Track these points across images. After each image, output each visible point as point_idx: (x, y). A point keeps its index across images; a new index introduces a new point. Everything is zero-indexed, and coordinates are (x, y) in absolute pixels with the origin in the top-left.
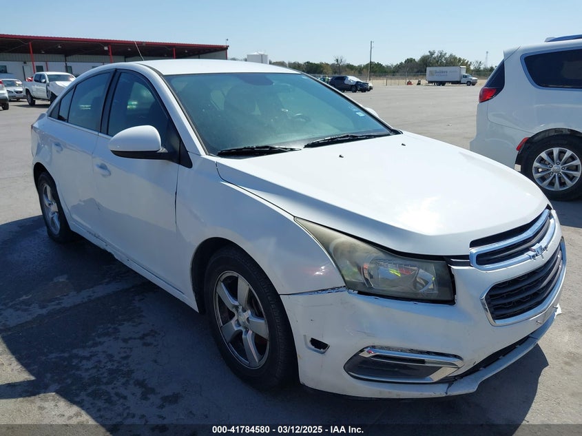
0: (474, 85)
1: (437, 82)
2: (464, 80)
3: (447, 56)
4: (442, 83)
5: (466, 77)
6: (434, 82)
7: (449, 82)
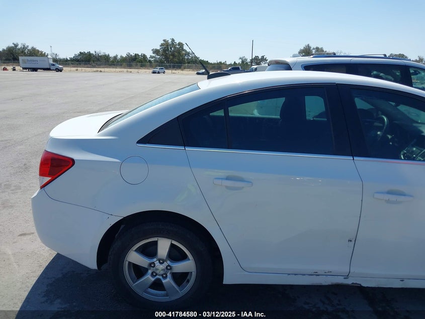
0: (61, 71)
1: (30, 68)
2: (52, 68)
3: (30, 48)
4: (35, 70)
5: (54, 65)
6: (29, 69)
7: (41, 69)
